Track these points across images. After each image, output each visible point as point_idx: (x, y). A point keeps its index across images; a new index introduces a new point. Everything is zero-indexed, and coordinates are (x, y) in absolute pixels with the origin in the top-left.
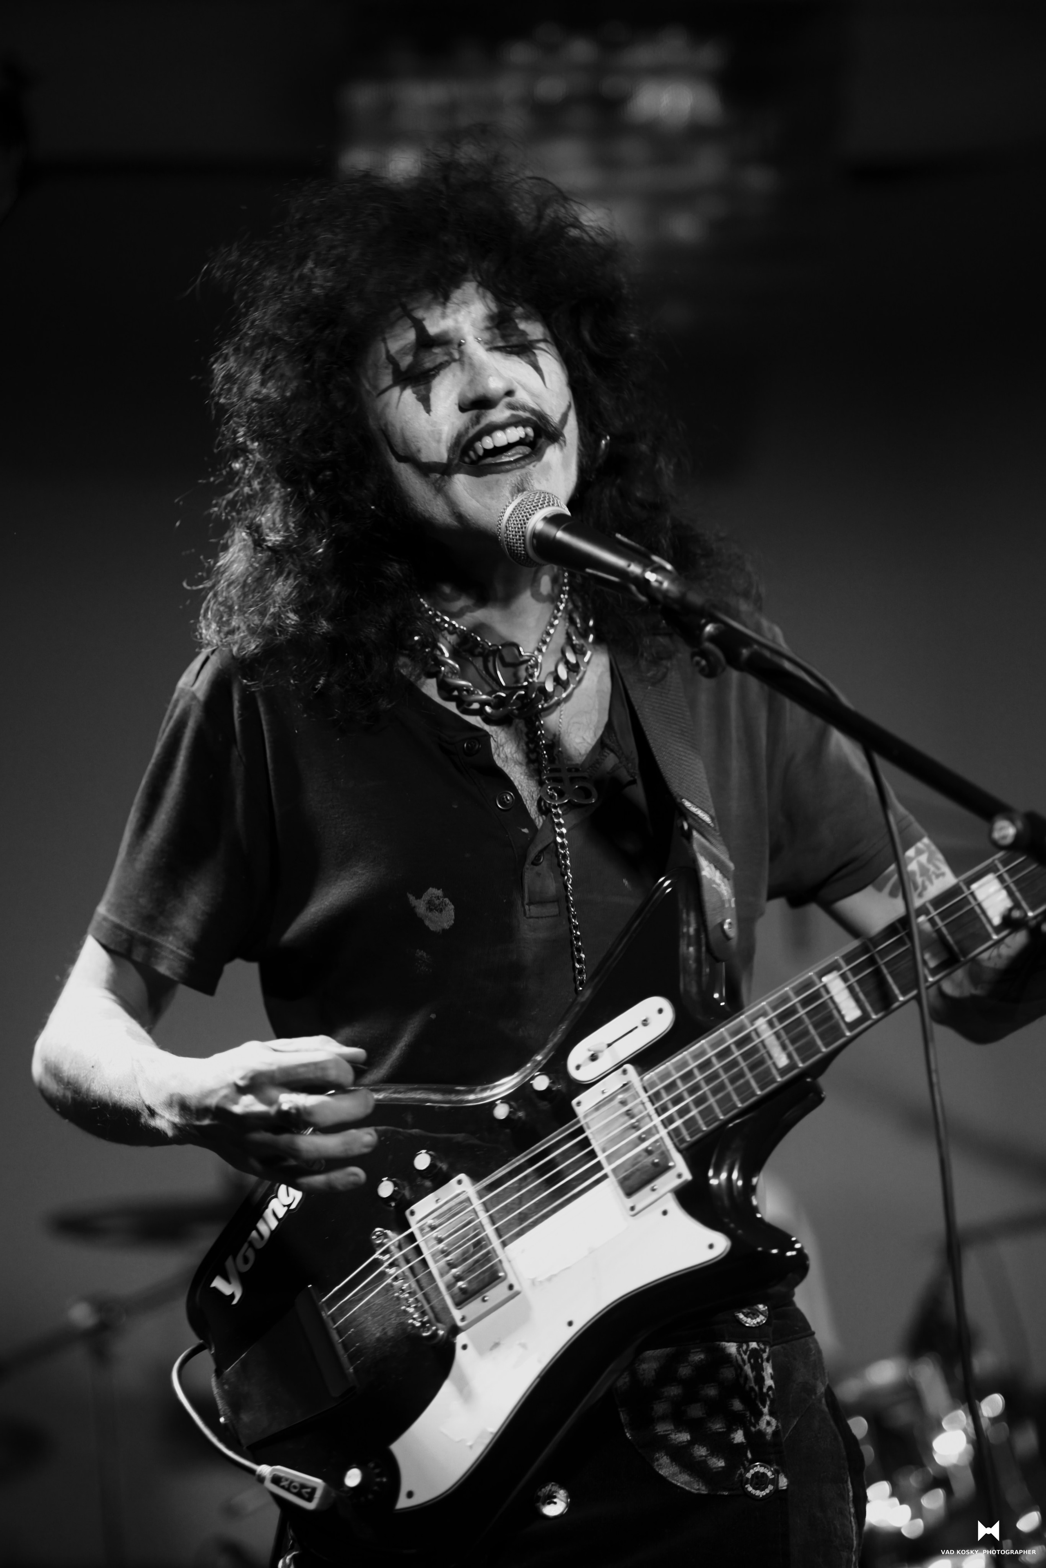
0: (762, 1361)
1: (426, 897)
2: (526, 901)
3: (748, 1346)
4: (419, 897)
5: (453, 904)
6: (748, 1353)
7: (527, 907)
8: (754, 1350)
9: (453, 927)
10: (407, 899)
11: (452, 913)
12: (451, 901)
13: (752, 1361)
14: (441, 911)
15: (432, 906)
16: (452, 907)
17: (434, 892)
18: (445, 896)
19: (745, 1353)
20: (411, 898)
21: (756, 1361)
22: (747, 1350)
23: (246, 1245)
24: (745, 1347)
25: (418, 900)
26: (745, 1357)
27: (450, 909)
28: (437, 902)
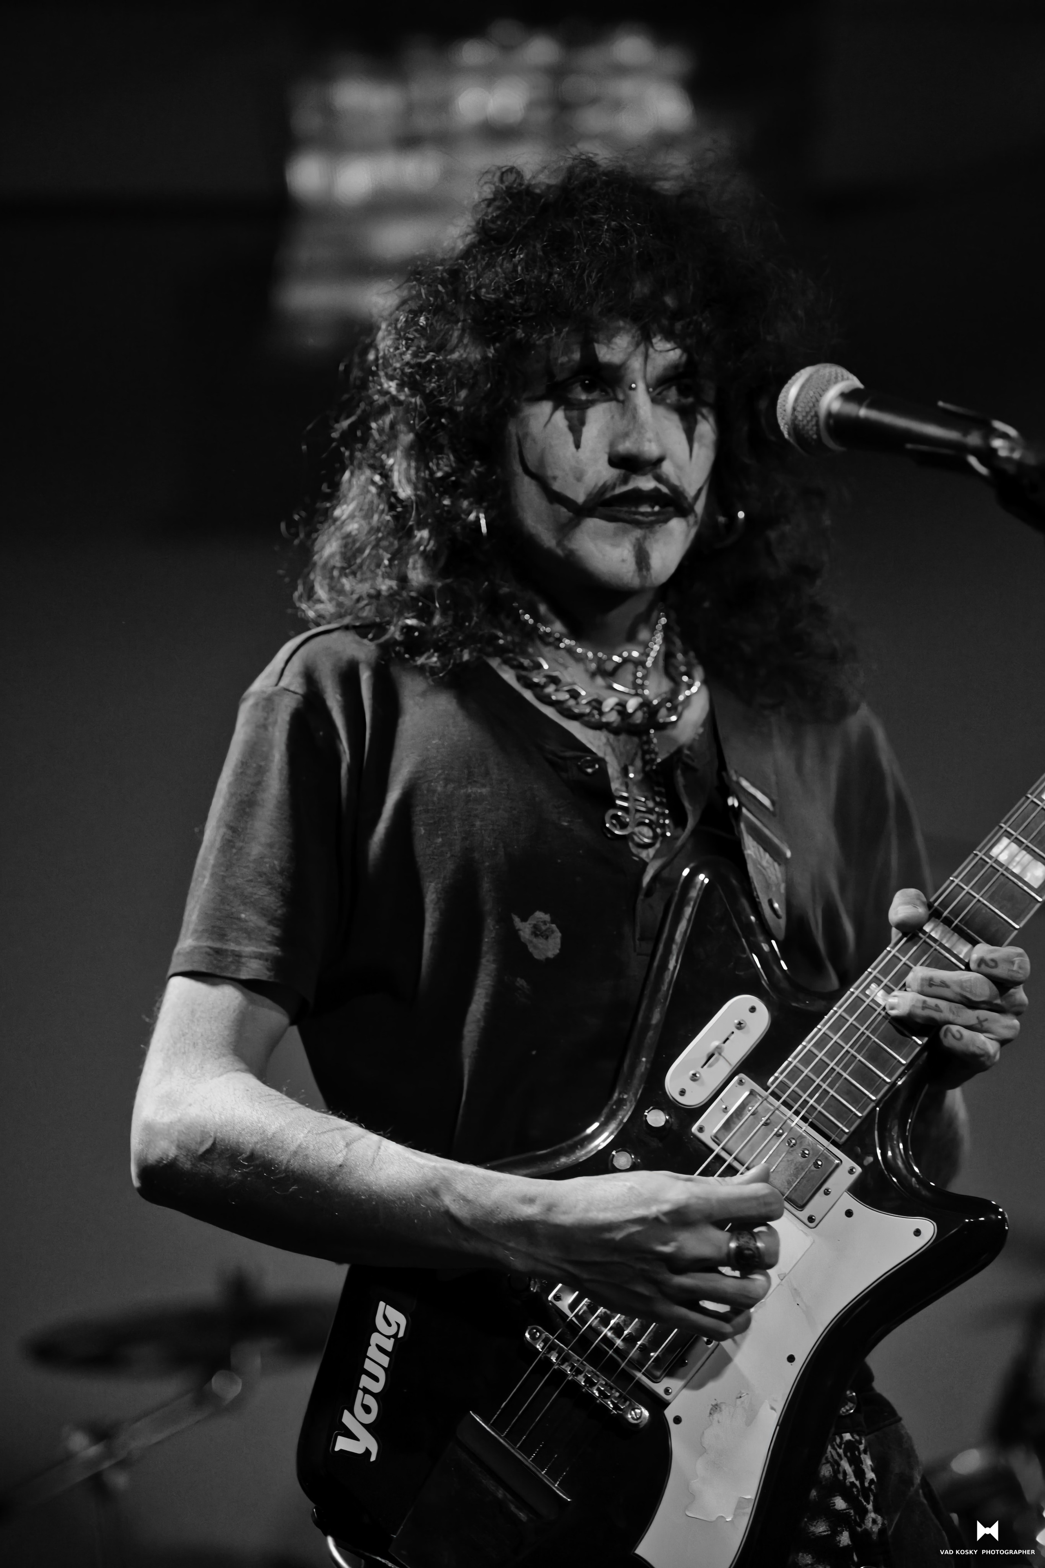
0: (860, 1454)
1: (532, 921)
2: (637, 936)
3: (841, 1438)
4: (524, 919)
5: (561, 932)
6: (843, 1446)
7: (637, 942)
8: (849, 1441)
9: (557, 957)
10: (512, 920)
11: (558, 941)
12: (558, 927)
13: (849, 1454)
14: (547, 938)
15: (537, 932)
16: (559, 934)
17: (540, 916)
18: (552, 922)
19: (840, 1447)
20: (517, 920)
21: (853, 1454)
22: (841, 1443)
23: (360, 1393)
24: (838, 1440)
25: (523, 923)
26: (841, 1451)
27: (556, 938)
28: (544, 928)
